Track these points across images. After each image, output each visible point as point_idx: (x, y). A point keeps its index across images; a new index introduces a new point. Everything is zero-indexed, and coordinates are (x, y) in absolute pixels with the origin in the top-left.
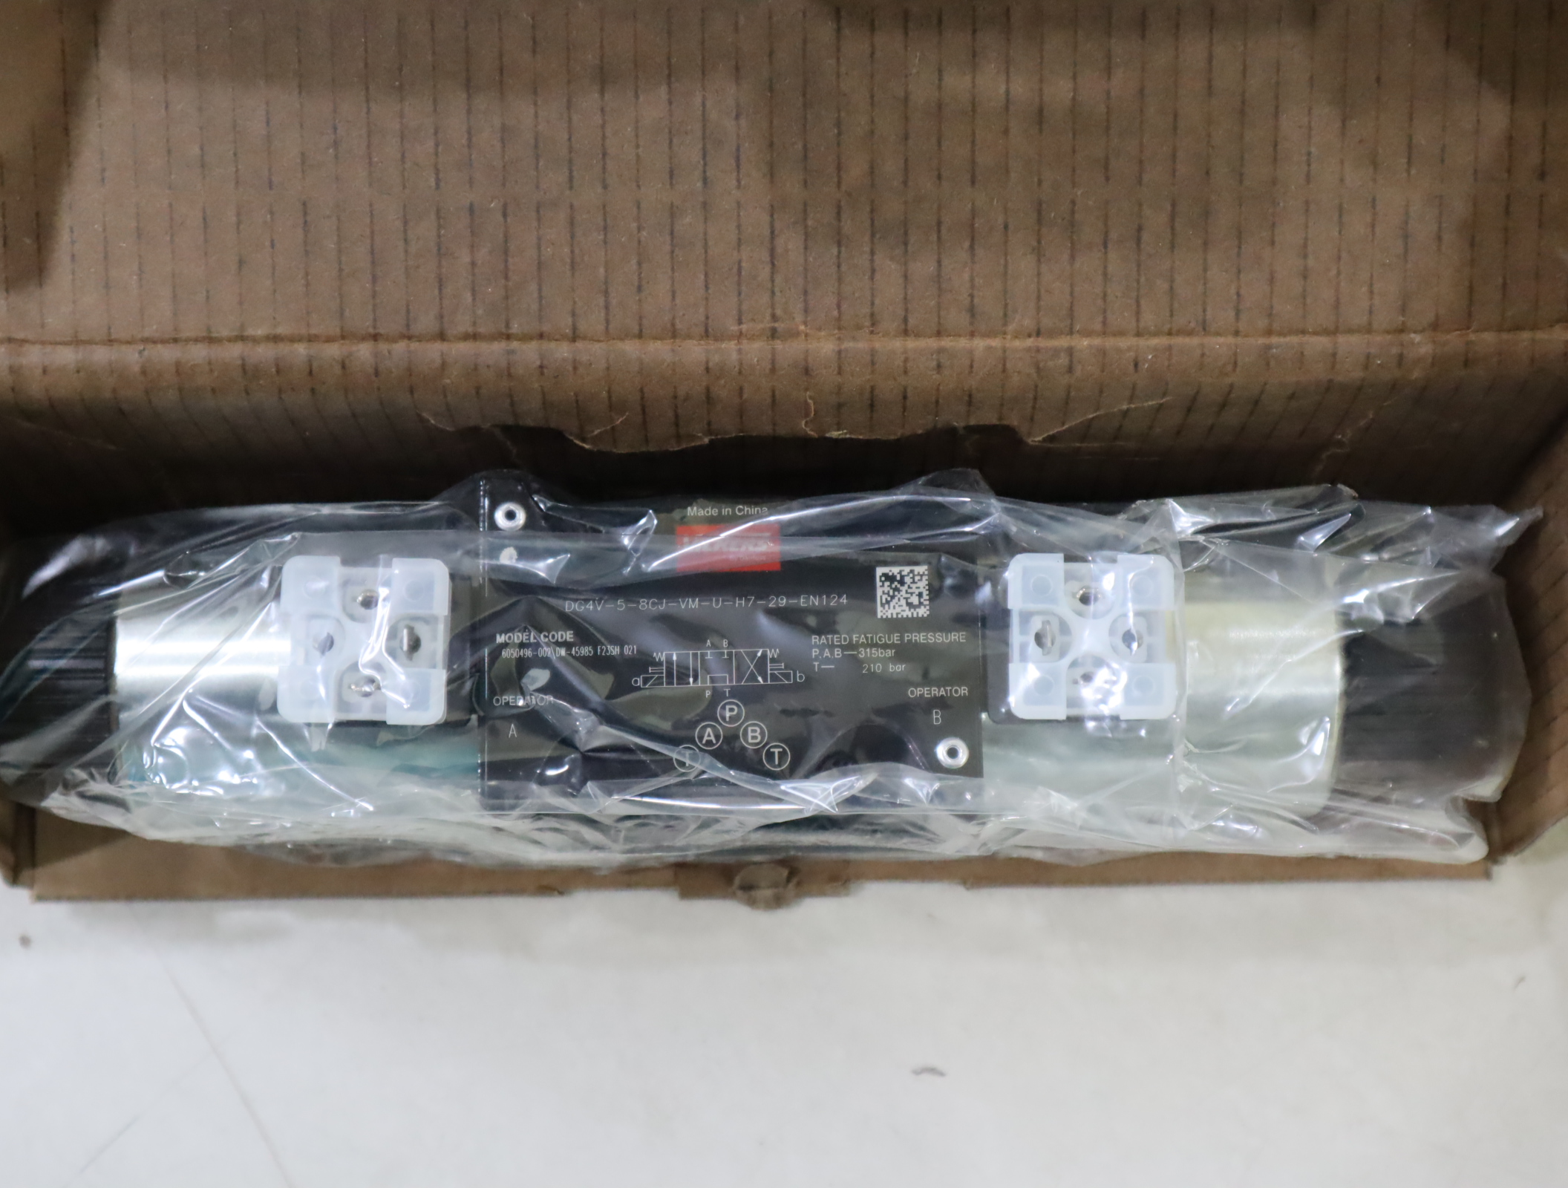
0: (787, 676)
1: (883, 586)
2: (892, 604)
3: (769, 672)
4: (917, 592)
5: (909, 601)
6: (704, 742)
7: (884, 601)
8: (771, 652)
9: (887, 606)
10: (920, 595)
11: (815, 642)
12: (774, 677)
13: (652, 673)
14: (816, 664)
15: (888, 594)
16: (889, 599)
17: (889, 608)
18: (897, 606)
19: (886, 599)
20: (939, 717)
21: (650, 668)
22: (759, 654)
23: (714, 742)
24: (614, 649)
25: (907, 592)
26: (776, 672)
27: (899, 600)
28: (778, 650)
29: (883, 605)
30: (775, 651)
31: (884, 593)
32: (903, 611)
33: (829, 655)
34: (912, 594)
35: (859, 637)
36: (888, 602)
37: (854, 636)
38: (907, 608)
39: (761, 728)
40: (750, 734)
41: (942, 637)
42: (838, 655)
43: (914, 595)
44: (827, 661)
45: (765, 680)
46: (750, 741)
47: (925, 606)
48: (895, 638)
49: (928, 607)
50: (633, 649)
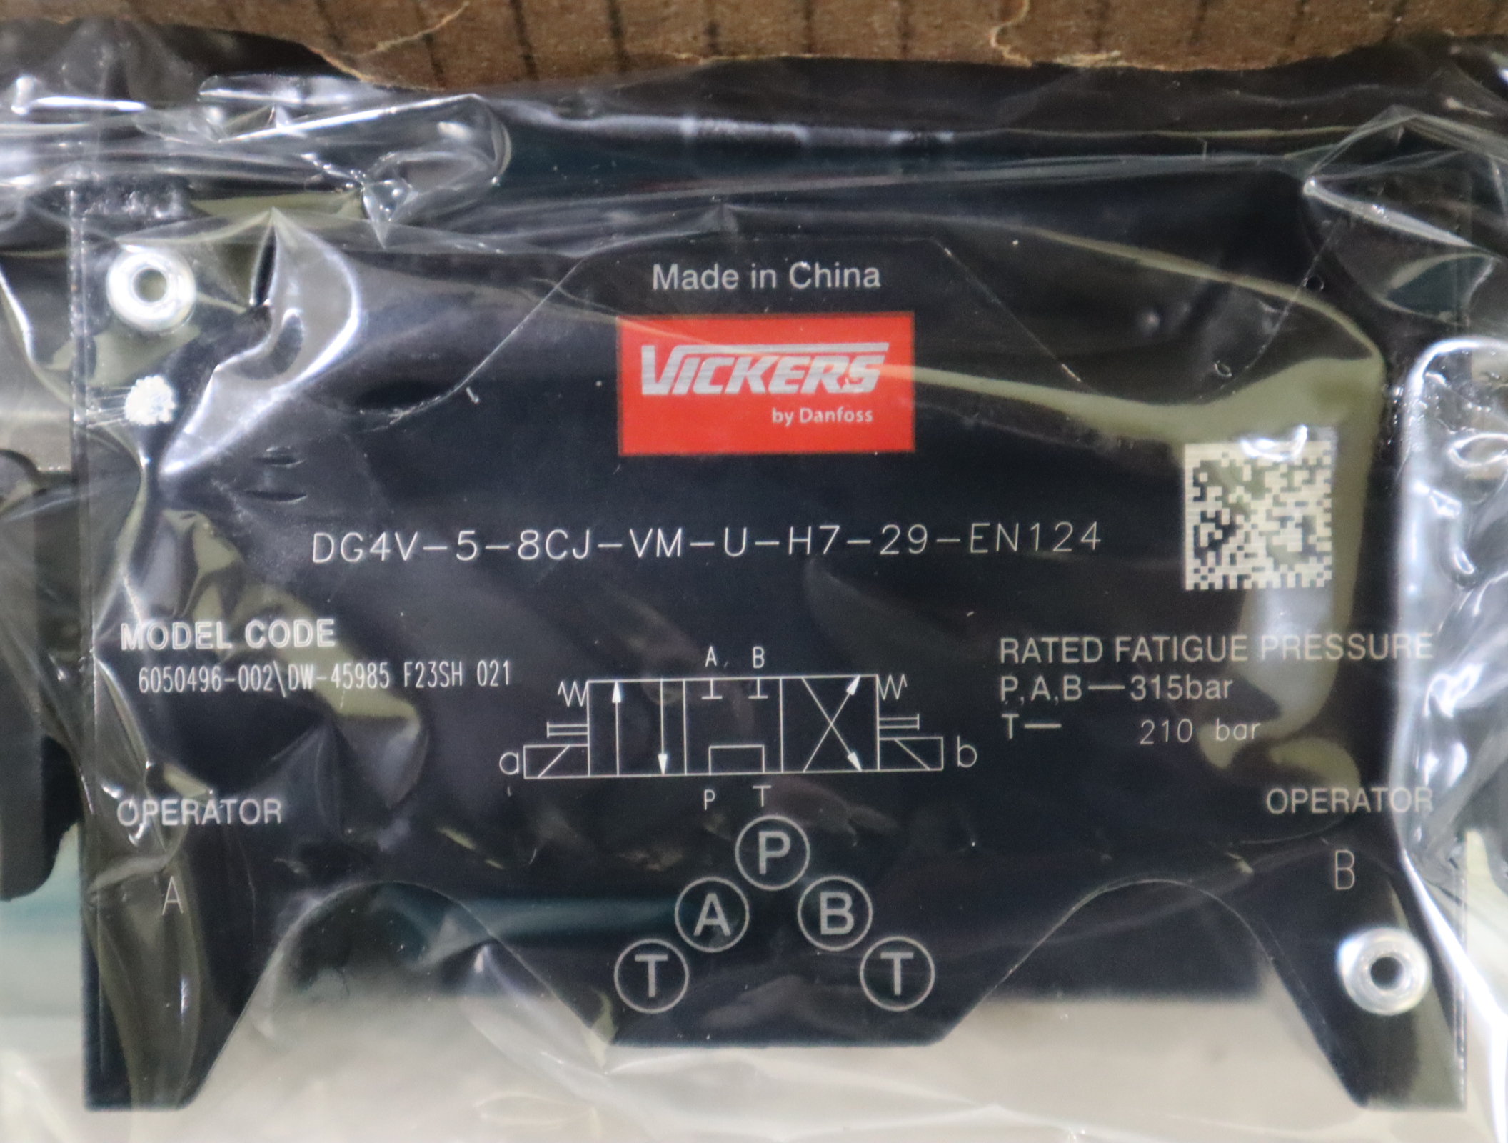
0: (928, 752)
1: (1201, 498)
2: (1226, 550)
3: (879, 739)
4: (1297, 515)
5: (1276, 541)
6: (698, 930)
7: (1204, 541)
8: (883, 681)
9: (1211, 556)
10: (1306, 526)
11: (1009, 657)
12: (892, 755)
13: (554, 740)
14: (1010, 717)
15: (1216, 520)
16: (1218, 535)
17: (1218, 561)
18: (1240, 555)
19: (1210, 535)
20: (1349, 869)
21: (549, 726)
22: (852, 689)
23: (727, 930)
24: (448, 670)
25: (1269, 517)
26: (897, 739)
27: (1247, 539)
28: (903, 677)
29: (1200, 553)
30: (897, 680)
31: (1204, 518)
32: (1255, 569)
33: (1046, 692)
34: (1283, 521)
35: (1132, 644)
36: (1215, 545)
37: (1118, 640)
38: (1268, 563)
39: (857, 897)
40: (825, 912)
41: (1365, 644)
42: (1071, 692)
43: (1290, 525)
44: (1041, 709)
45: (867, 760)
46: (825, 929)
47: (1320, 556)
48: (1234, 648)
49: (1328, 561)
50: (502, 670)
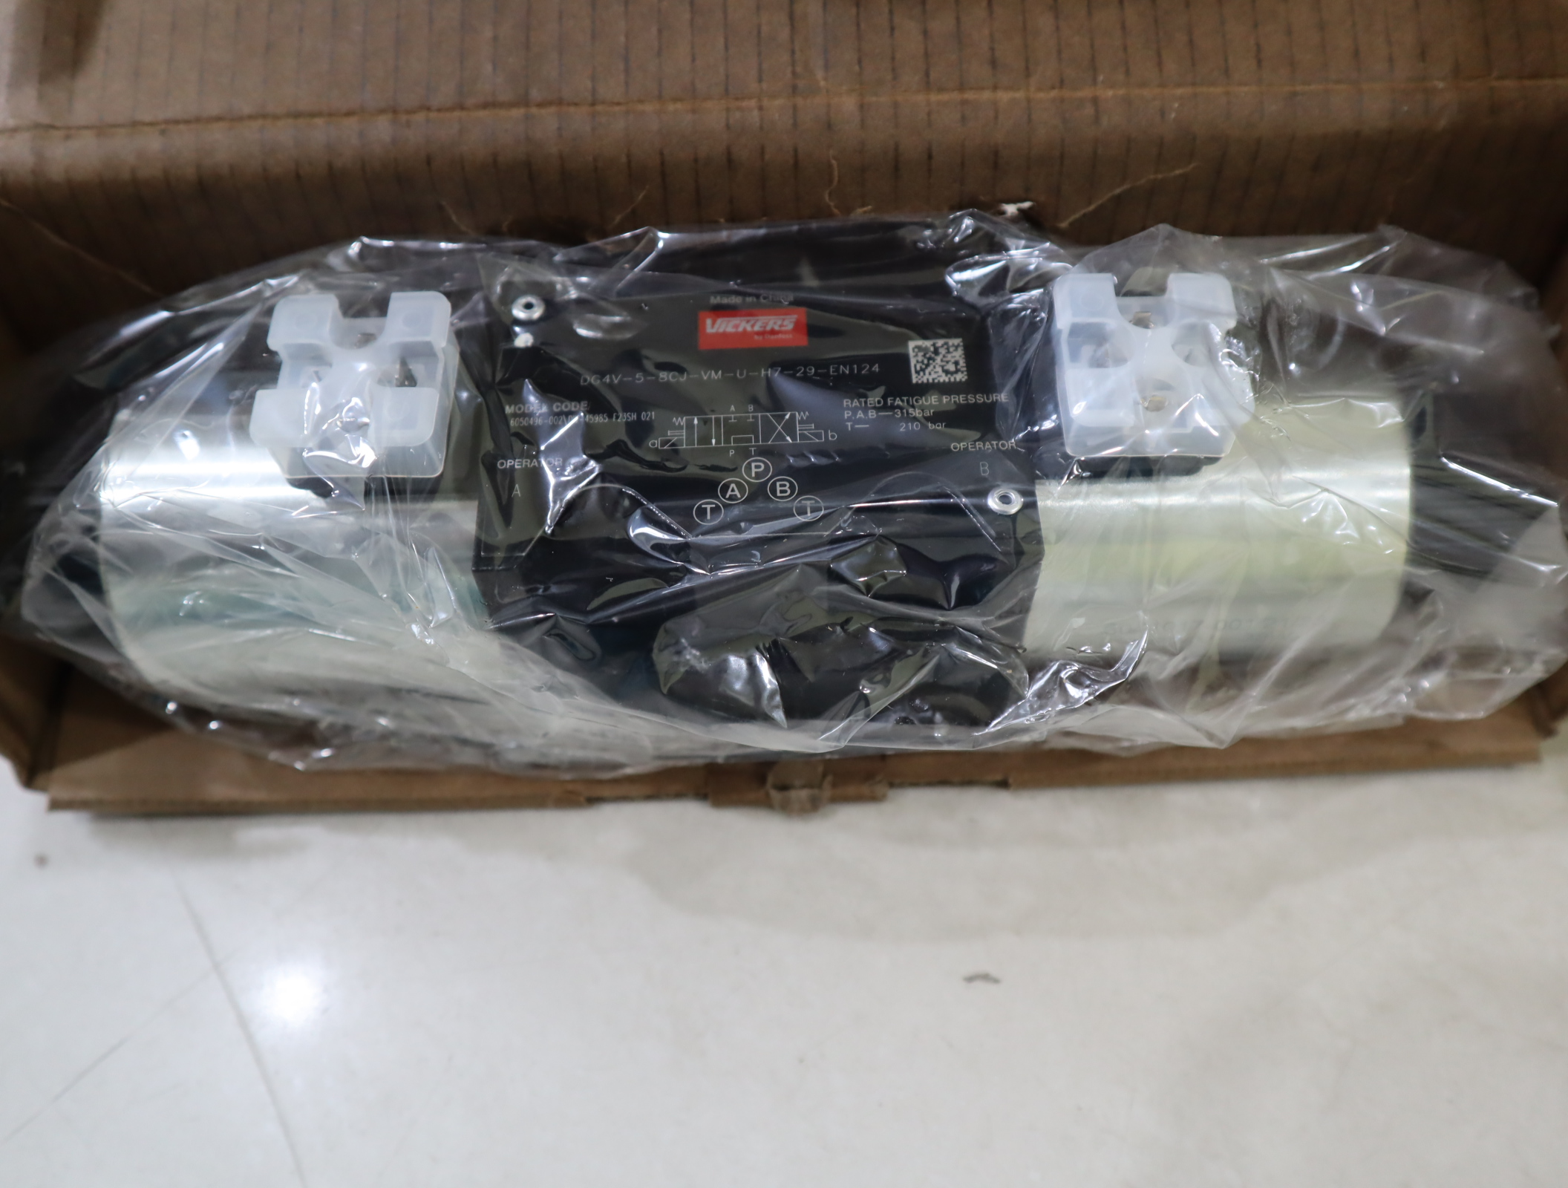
0: (818, 436)
1: (916, 355)
2: (927, 372)
3: (798, 432)
4: (953, 360)
5: (945, 368)
6: (727, 496)
7: (918, 368)
8: (799, 414)
9: (922, 373)
10: (956, 363)
11: (847, 405)
12: (803, 437)
13: (670, 436)
14: (849, 424)
15: (922, 362)
16: (924, 367)
17: (924, 374)
18: (932, 373)
19: (921, 367)
20: (986, 468)
21: (669, 432)
22: (787, 417)
23: (739, 496)
24: (631, 416)
25: (942, 361)
26: (805, 432)
27: (934, 367)
28: (807, 413)
29: (917, 372)
30: (804, 414)
31: (918, 362)
32: (939, 376)
33: (862, 415)
34: (948, 362)
35: (894, 400)
36: (923, 370)
37: (889, 399)
38: (944, 375)
39: (790, 482)
40: (779, 489)
41: (983, 397)
42: (872, 415)
43: (950, 363)
44: (860, 421)
45: (794, 438)
46: (779, 494)
47: (962, 372)
48: (933, 400)
49: (965, 373)
50: (651, 415)
